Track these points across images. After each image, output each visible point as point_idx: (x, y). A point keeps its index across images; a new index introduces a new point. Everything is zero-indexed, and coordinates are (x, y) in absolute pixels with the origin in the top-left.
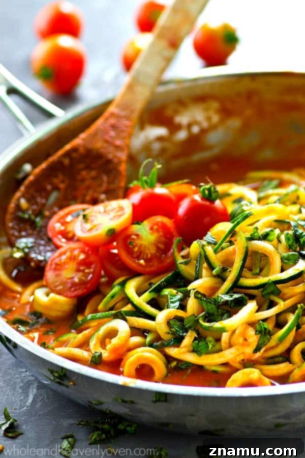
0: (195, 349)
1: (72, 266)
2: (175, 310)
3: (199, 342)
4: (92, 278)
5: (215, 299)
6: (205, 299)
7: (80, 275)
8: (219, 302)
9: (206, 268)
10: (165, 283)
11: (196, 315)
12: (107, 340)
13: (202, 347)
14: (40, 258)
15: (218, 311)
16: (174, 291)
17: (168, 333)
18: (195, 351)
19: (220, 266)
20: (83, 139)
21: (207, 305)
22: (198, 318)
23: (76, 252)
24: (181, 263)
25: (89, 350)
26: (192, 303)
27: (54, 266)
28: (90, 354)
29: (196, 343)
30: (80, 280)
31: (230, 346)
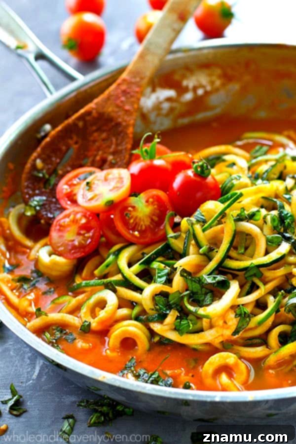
0: (177, 328)
1: (74, 229)
2: (161, 285)
3: (181, 321)
4: (90, 242)
5: (199, 278)
6: (190, 278)
7: (80, 238)
8: (203, 283)
9: (193, 245)
10: (155, 256)
11: (181, 291)
12: (97, 309)
13: (183, 326)
14: (50, 215)
15: (201, 290)
16: (162, 266)
17: (153, 310)
18: (176, 329)
19: (207, 245)
20: (97, 104)
21: (191, 283)
22: (182, 295)
23: (79, 216)
24: (172, 237)
25: (80, 317)
26: (178, 280)
27: (58, 227)
28: (80, 321)
29: (178, 322)
30: (80, 243)
31: (211, 327)
